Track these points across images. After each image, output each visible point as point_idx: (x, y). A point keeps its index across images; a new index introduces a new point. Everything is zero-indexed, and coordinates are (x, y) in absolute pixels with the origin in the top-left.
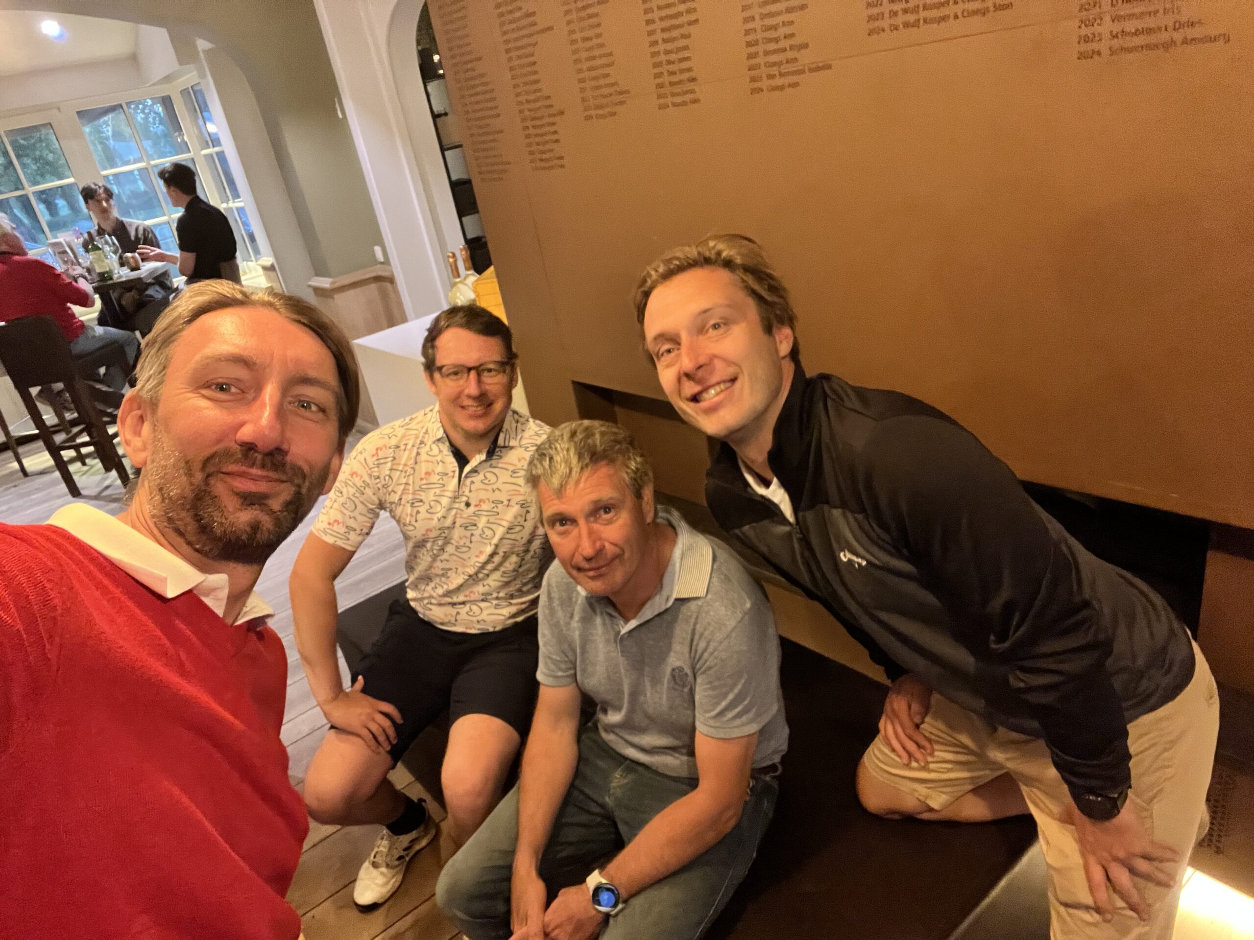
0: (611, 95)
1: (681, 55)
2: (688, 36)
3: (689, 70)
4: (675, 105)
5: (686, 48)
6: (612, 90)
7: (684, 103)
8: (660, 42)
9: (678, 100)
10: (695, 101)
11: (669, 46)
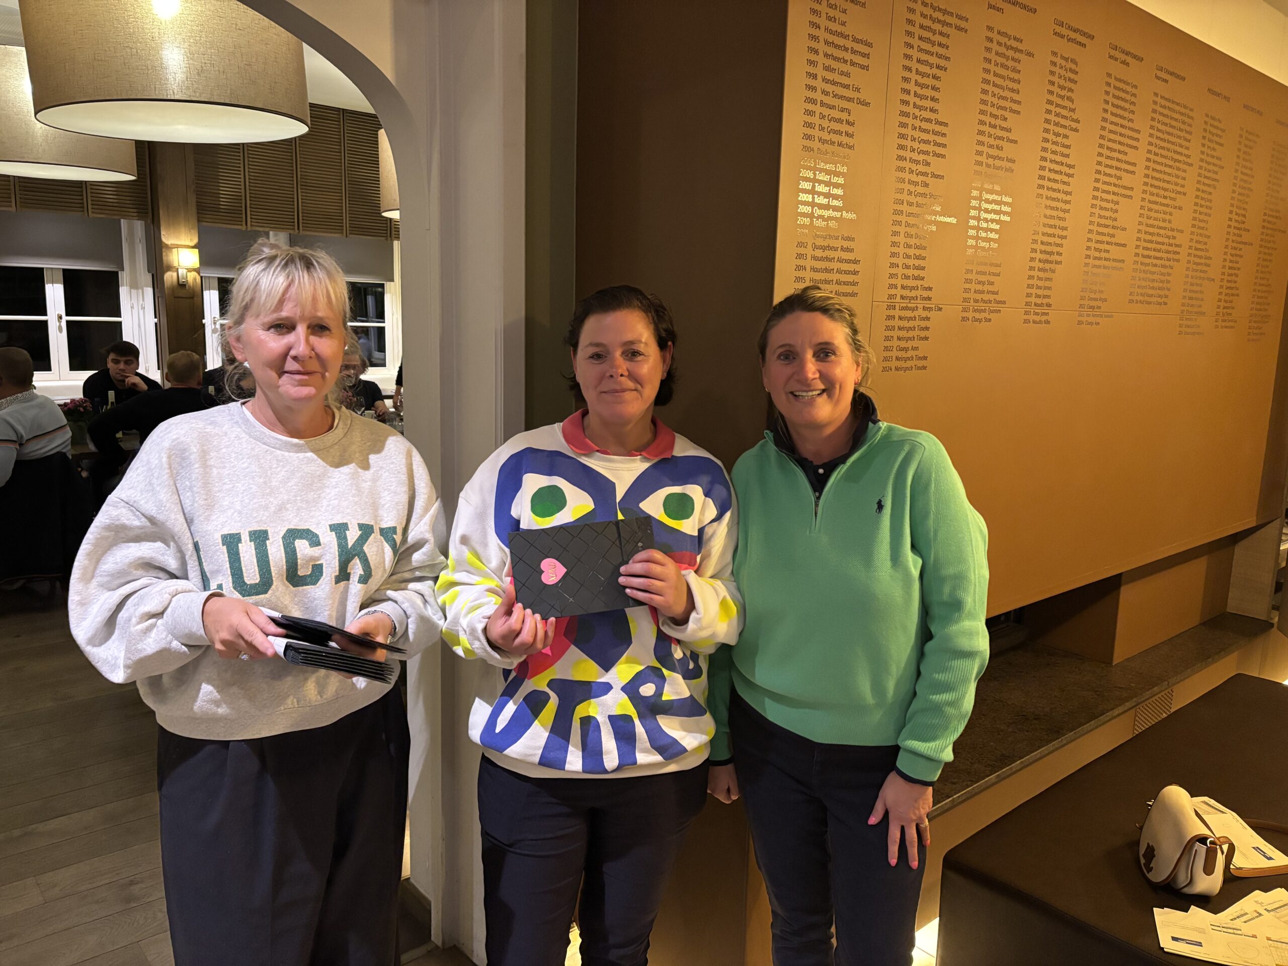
0: (990, 302)
1: (1047, 284)
2: (1053, 271)
3: (1049, 297)
4: (1034, 322)
5: (1050, 279)
6: (991, 297)
7: (1040, 322)
8: (1036, 269)
9: (1037, 318)
10: (1047, 322)
11: (1041, 274)
